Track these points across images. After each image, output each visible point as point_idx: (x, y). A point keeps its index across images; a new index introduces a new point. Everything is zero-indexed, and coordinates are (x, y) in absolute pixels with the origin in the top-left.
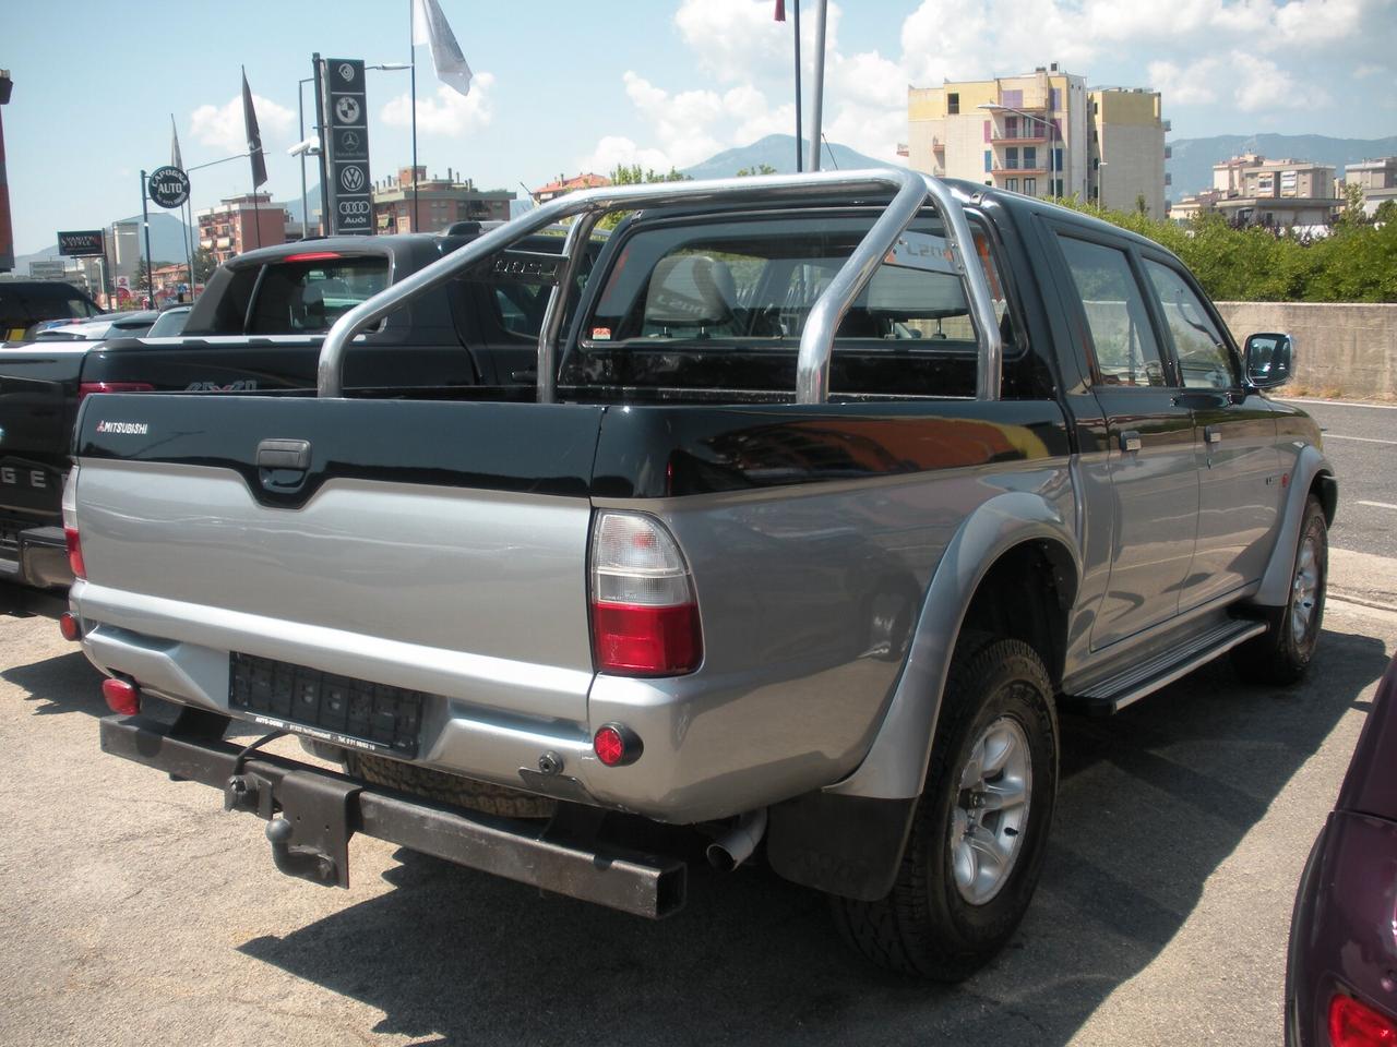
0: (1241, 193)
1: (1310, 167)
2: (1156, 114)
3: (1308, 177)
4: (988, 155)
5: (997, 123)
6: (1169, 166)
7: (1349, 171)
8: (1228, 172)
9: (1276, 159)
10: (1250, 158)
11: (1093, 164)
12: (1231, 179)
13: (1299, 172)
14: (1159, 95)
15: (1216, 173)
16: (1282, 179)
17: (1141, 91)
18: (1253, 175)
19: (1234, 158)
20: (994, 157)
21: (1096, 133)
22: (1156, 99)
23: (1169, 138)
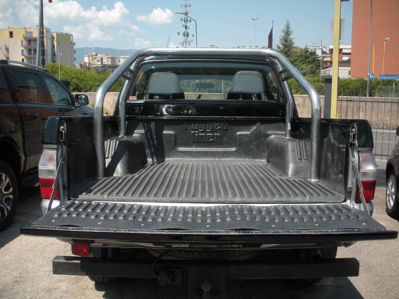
0: (92, 63)
1: (111, 56)
2: (71, 40)
3: (110, 59)
4: (22, 51)
6: (75, 55)
7: (121, 58)
8: (88, 57)
9: (101, 54)
10: (94, 54)
11: (54, 54)
12: (89, 59)
13: (108, 58)
14: (72, 35)
15: (85, 58)
16: (103, 59)
17: (67, 34)
18: (95, 58)
19: (90, 54)
20: (25, 51)
21: (54, 45)
22: (71, 36)
23: (75, 47)
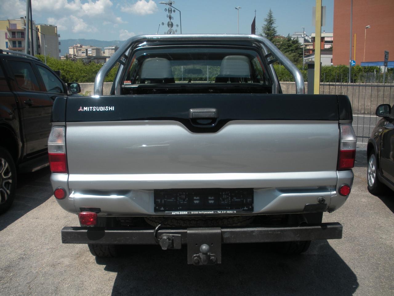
0: (77, 55)
1: (95, 48)
2: (56, 32)
3: (95, 51)
4: (7, 43)
5: (9, 33)
6: (60, 47)
7: (106, 49)
8: (73, 49)
9: (86, 46)
10: (79, 45)
11: (39, 46)
12: (74, 51)
13: (92, 49)
14: (56, 27)
15: (70, 49)
16: (88, 51)
17: (51, 25)
18: (80, 50)
19: (75, 45)
20: (9, 44)
21: (39, 37)
22: (56, 28)
23: (60, 39)
